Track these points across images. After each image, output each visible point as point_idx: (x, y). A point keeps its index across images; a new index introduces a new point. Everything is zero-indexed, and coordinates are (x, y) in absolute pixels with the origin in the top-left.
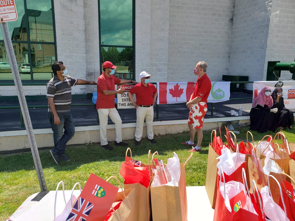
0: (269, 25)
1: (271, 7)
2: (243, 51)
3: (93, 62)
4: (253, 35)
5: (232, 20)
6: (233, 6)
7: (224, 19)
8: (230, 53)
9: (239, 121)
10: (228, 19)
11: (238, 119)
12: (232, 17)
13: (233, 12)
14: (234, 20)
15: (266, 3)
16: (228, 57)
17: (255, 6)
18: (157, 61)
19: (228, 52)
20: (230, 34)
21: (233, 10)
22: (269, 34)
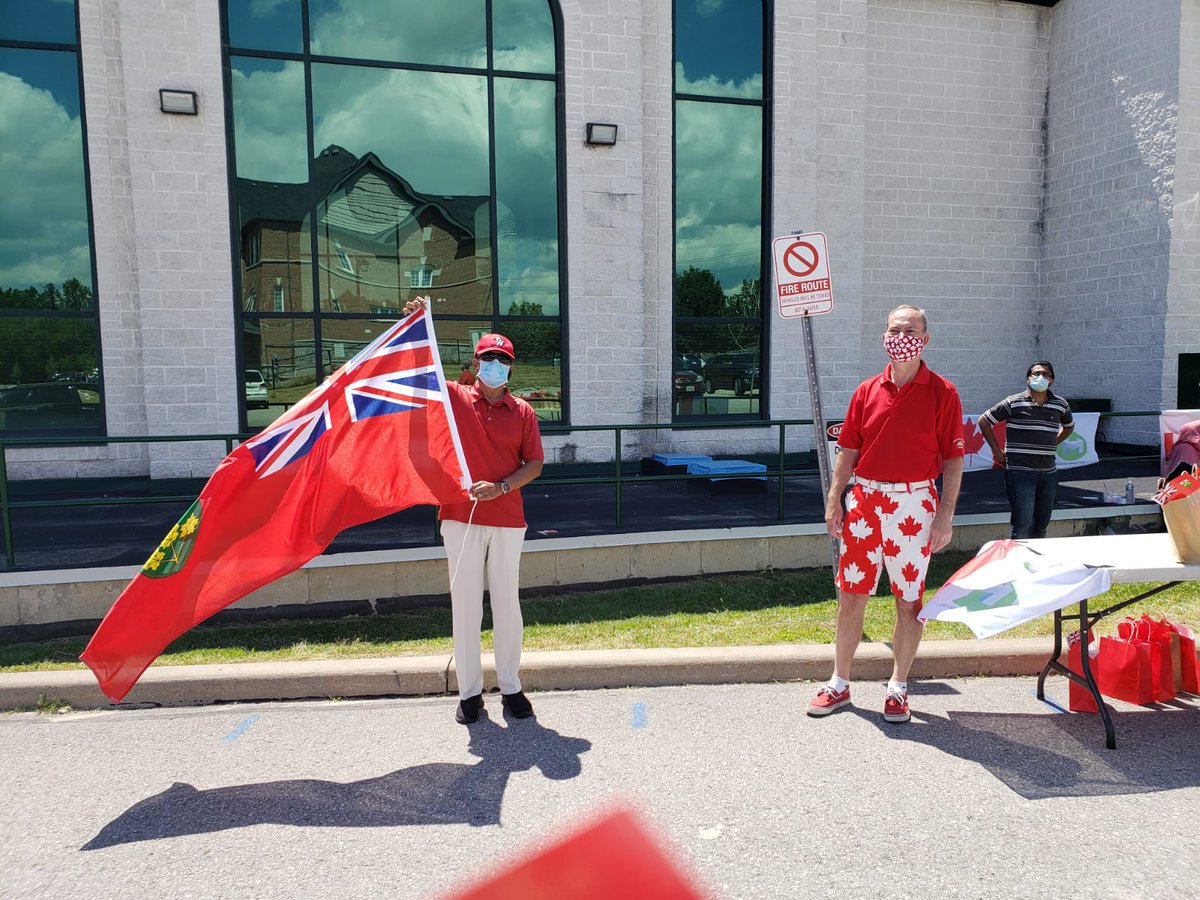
0: (1168, 243)
1: (1171, 192)
2: (1087, 323)
3: (653, 367)
4: (1117, 273)
5: (1040, 225)
6: (1041, 184)
7: (1016, 223)
8: (1041, 327)
9: (1129, 517)
10: (1027, 224)
11: (1127, 513)
12: (1042, 218)
13: (1043, 202)
14: (1048, 227)
15: (1154, 180)
16: (1034, 341)
17: (1117, 187)
18: (829, 357)
19: (1034, 326)
20: (1038, 268)
21: (1042, 196)
22: (1170, 271)
